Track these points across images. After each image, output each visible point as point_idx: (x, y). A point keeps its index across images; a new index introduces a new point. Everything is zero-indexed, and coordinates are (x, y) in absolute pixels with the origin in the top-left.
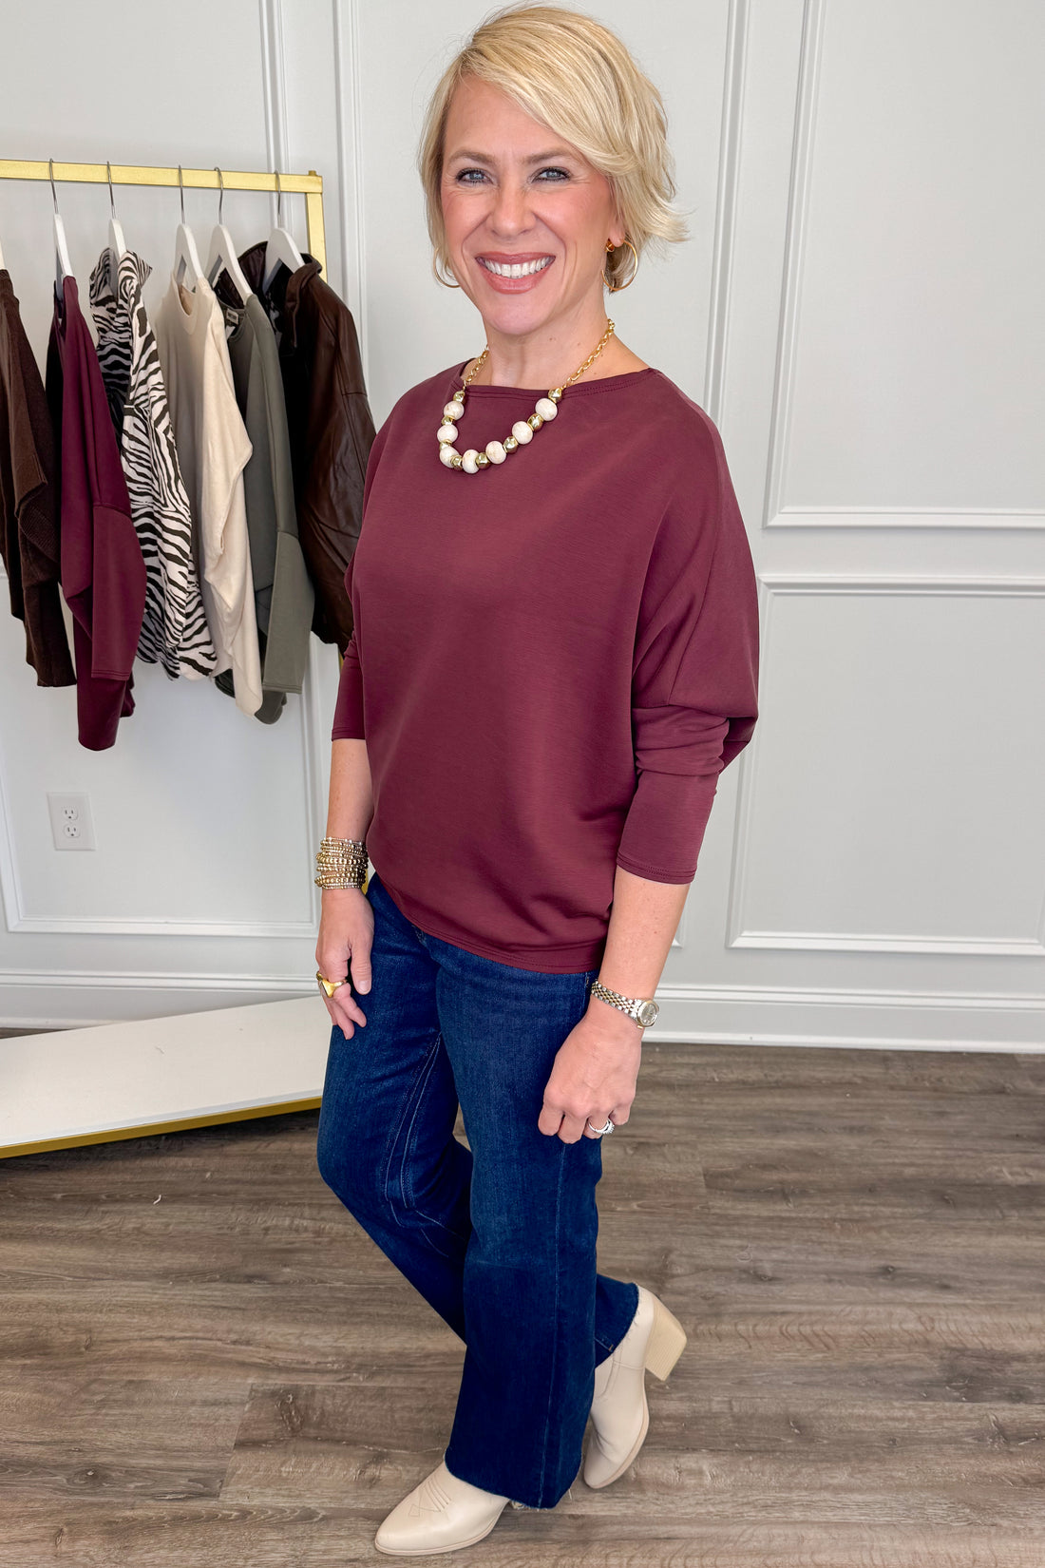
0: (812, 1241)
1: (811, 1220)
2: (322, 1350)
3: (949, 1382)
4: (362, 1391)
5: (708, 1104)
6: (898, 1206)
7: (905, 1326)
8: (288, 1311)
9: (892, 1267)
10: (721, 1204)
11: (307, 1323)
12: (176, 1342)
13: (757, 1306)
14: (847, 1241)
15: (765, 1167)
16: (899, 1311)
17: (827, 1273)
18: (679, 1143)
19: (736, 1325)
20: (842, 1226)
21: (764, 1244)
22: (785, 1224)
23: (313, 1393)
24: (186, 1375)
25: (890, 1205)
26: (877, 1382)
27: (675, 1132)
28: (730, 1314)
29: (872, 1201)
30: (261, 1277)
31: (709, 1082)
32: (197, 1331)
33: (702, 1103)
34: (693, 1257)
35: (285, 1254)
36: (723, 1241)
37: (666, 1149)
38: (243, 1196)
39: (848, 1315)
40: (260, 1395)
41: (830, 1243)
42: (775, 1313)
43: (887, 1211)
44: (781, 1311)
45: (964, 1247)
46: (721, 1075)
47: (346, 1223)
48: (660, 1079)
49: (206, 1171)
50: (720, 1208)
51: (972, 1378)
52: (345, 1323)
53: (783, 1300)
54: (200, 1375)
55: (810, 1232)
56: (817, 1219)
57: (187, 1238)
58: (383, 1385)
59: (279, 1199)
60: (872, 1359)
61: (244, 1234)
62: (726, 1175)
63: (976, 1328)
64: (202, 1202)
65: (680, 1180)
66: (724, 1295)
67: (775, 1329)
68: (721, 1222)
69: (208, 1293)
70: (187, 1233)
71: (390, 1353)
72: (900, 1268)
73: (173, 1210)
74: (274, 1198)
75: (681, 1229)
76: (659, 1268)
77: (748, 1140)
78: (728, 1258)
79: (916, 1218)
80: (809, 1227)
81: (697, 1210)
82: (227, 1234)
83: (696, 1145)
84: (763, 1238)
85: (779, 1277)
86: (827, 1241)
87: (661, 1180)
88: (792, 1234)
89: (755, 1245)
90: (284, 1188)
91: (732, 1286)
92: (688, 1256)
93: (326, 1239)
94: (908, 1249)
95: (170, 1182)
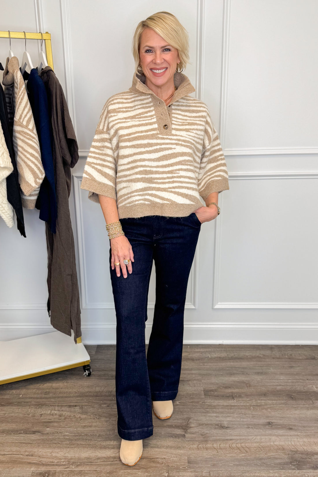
0: (242, 414)
1: (243, 406)
2: (59, 457)
3: (291, 463)
4: (74, 472)
5: (206, 365)
6: (275, 400)
7: (275, 443)
8: (48, 443)
9: (271, 422)
10: (209, 401)
11: (55, 448)
12: (5, 456)
13: (221, 437)
14: (255, 413)
15: (226, 388)
16: (273, 438)
17: (247, 425)
18: (195, 380)
19: (213, 444)
20: (253, 408)
21: (224, 415)
22: (232, 408)
23: (55, 473)
24: (8, 468)
25: (271, 400)
26: (264, 464)
27: (194, 376)
28: (211, 440)
29: (265, 399)
30: (39, 432)
31: (207, 358)
32: (13, 452)
33: (204, 365)
34: (198, 420)
35: (47, 424)
36: (209, 414)
37: (190, 382)
38: (33, 403)
39: (255, 439)
40: (35, 474)
41: (249, 414)
42: (227, 440)
43: (270, 402)
44: (230, 439)
45: (298, 414)
46: (212, 355)
47: (71, 412)
48: (189, 357)
49: (20, 394)
50: (209, 403)
51: (299, 461)
52: (68, 447)
53: (231, 435)
54: (14, 467)
55: (242, 410)
56: (244, 406)
57: (12, 418)
58: (81, 469)
60: (262, 456)
61: (33, 417)
62: (212, 391)
63: (301, 443)
64: (18, 406)
65: (195, 393)
66: (209, 434)
67: (228, 445)
68: (209, 408)
69: (18, 438)
70: (12, 416)
71: (85, 458)
72: (274, 423)
73: (8, 408)
74: (45, 404)
75: (195, 410)
76: (186, 425)
77: (220, 378)
78: (211, 420)
79: (281, 404)
80: (241, 409)
81: (200, 404)
82: (27, 417)
83: (201, 380)
84: (224, 413)
85: (230, 426)
86: (248, 413)
87: (188, 393)
88: (235, 411)
89: (221, 416)
90: (48, 400)
91: (212, 430)
92: (196, 420)
93: (63, 418)
94: (277, 415)
95: (7, 399)
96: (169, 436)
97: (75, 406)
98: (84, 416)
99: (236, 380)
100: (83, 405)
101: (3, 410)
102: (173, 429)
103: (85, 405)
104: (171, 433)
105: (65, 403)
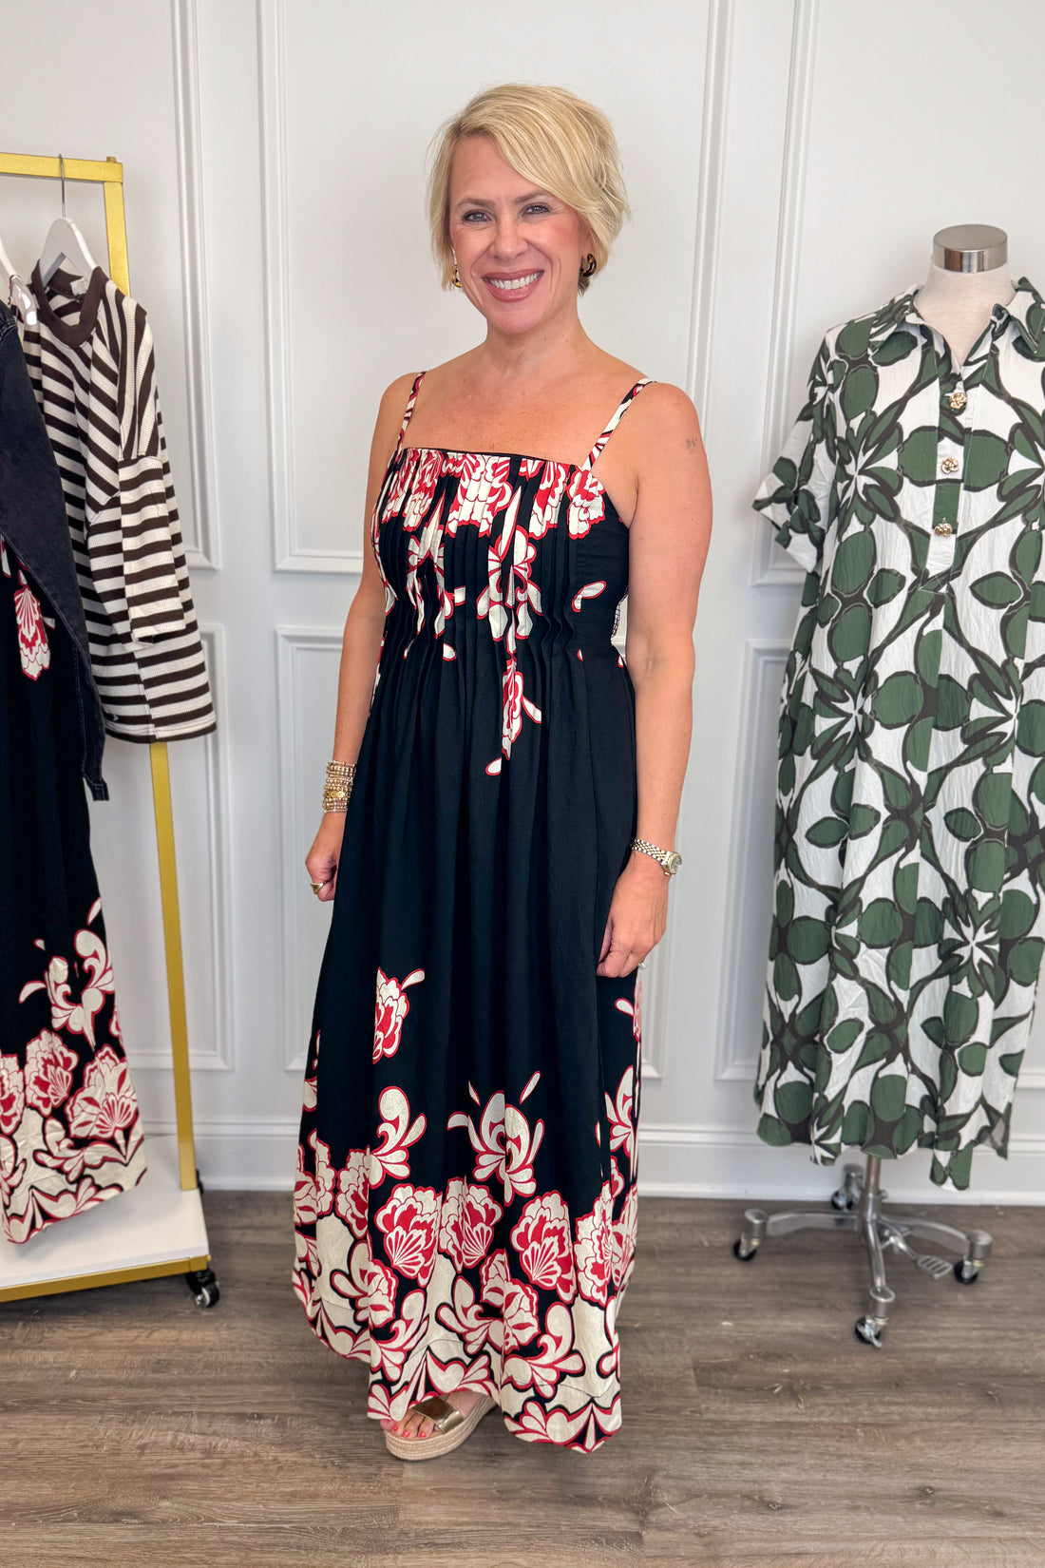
0: (830, 1454)
1: (828, 1424)
5: (696, 1275)
6: (932, 1404)
8: (164, 1561)
9: (930, 1488)
10: (719, 1408)
13: (765, 1545)
14: (873, 1454)
15: (769, 1356)
16: (944, 1549)
17: (850, 1497)
18: (662, 1327)
20: (865, 1433)
21: (770, 1459)
22: (795, 1431)
25: (922, 1404)
27: (657, 1312)
28: (732, 1556)
29: (901, 1400)
30: (132, 1514)
31: (696, 1247)
33: (689, 1275)
34: (682, 1478)
35: (162, 1482)
36: (719, 1457)
37: (645, 1334)
38: (114, 1401)
42: (787, 1555)
43: (918, 1411)
44: (796, 1551)
45: (1017, 1458)
46: (711, 1238)
47: (244, 1439)
49: (71, 1368)
50: (715, 1412)
53: (798, 1537)
55: (827, 1442)
56: (835, 1424)
57: (41, 1459)
59: (160, 1406)
61: (112, 1454)
62: (721, 1368)
64: (62, 1411)
65: (665, 1376)
66: (723, 1530)
68: (716, 1431)
69: (60, 1537)
70: (41, 1453)
72: (939, 1490)
73: (26, 1422)
74: (154, 1406)
75: (667, 1441)
76: (641, 1495)
77: (748, 1321)
78: (727, 1479)
79: (953, 1421)
80: (825, 1436)
81: (685, 1416)
82: (91, 1455)
83: (684, 1329)
84: (769, 1451)
85: (791, 1503)
86: (848, 1453)
87: (641, 1377)
88: (804, 1445)
89: (759, 1461)
90: (167, 1392)
91: (732, 1517)
92: (677, 1478)
93: (218, 1461)
94: (947, 1463)
95: (23, 1384)
96: (587, 1539)
97: (260, 1417)
98: (289, 1457)
99: (800, 1329)
100: (285, 1415)
101: (11, 1428)
102: (599, 1510)
103: (292, 1415)
104: (593, 1528)
105: (223, 1405)
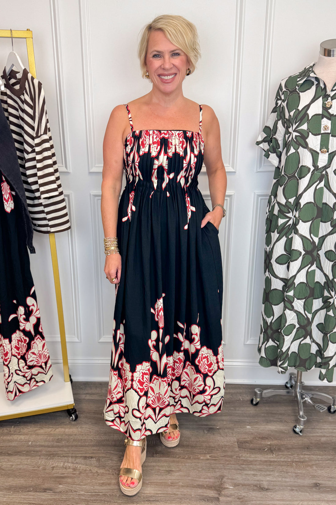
0: (284, 472)
1: (283, 461)
5: (238, 410)
6: (320, 455)
9: (319, 484)
10: (245, 455)
13: (261, 502)
14: (299, 472)
15: (263, 438)
16: (323, 504)
17: (291, 486)
18: (226, 428)
20: (296, 464)
21: (263, 473)
22: (272, 464)
25: (316, 455)
27: (225, 423)
29: (308, 453)
30: (50, 490)
31: (238, 401)
33: (236, 410)
34: (233, 479)
35: (60, 479)
36: (246, 472)
37: (221, 431)
38: (44, 452)
43: (315, 457)
46: (243, 398)
47: (86, 465)
49: (29, 441)
50: (244, 457)
53: (273, 499)
55: (283, 467)
56: (286, 462)
57: (20, 471)
59: (59, 453)
61: (43, 470)
62: (247, 442)
64: (27, 455)
65: (227, 445)
66: (247, 497)
68: (245, 463)
69: (27, 497)
70: (20, 469)
72: (322, 484)
73: (15, 459)
74: (57, 454)
75: (228, 467)
76: (219, 485)
77: (255, 426)
78: (248, 480)
79: (327, 460)
80: (282, 465)
81: (234, 458)
82: (36, 470)
83: (234, 429)
84: (263, 470)
85: (270, 488)
86: (290, 471)
87: (219, 445)
88: (275, 468)
89: (260, 474)
90: (61, 449)
91: (250, 493)
92: (231, 479)
93: (78, 472)
94: (324, 475)
95: (14, 446)
96: (201, 500)
97: (92, 457)
98: (101, 471)
99: (274, 429)
100: (100, 457)
101: (10, 461)
102: (205, 490)
103: (102, 457)
104: (203, 495)
105: (79, 454)
